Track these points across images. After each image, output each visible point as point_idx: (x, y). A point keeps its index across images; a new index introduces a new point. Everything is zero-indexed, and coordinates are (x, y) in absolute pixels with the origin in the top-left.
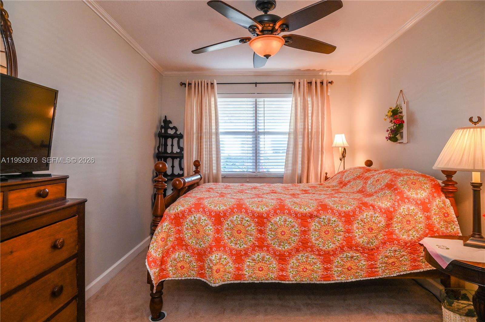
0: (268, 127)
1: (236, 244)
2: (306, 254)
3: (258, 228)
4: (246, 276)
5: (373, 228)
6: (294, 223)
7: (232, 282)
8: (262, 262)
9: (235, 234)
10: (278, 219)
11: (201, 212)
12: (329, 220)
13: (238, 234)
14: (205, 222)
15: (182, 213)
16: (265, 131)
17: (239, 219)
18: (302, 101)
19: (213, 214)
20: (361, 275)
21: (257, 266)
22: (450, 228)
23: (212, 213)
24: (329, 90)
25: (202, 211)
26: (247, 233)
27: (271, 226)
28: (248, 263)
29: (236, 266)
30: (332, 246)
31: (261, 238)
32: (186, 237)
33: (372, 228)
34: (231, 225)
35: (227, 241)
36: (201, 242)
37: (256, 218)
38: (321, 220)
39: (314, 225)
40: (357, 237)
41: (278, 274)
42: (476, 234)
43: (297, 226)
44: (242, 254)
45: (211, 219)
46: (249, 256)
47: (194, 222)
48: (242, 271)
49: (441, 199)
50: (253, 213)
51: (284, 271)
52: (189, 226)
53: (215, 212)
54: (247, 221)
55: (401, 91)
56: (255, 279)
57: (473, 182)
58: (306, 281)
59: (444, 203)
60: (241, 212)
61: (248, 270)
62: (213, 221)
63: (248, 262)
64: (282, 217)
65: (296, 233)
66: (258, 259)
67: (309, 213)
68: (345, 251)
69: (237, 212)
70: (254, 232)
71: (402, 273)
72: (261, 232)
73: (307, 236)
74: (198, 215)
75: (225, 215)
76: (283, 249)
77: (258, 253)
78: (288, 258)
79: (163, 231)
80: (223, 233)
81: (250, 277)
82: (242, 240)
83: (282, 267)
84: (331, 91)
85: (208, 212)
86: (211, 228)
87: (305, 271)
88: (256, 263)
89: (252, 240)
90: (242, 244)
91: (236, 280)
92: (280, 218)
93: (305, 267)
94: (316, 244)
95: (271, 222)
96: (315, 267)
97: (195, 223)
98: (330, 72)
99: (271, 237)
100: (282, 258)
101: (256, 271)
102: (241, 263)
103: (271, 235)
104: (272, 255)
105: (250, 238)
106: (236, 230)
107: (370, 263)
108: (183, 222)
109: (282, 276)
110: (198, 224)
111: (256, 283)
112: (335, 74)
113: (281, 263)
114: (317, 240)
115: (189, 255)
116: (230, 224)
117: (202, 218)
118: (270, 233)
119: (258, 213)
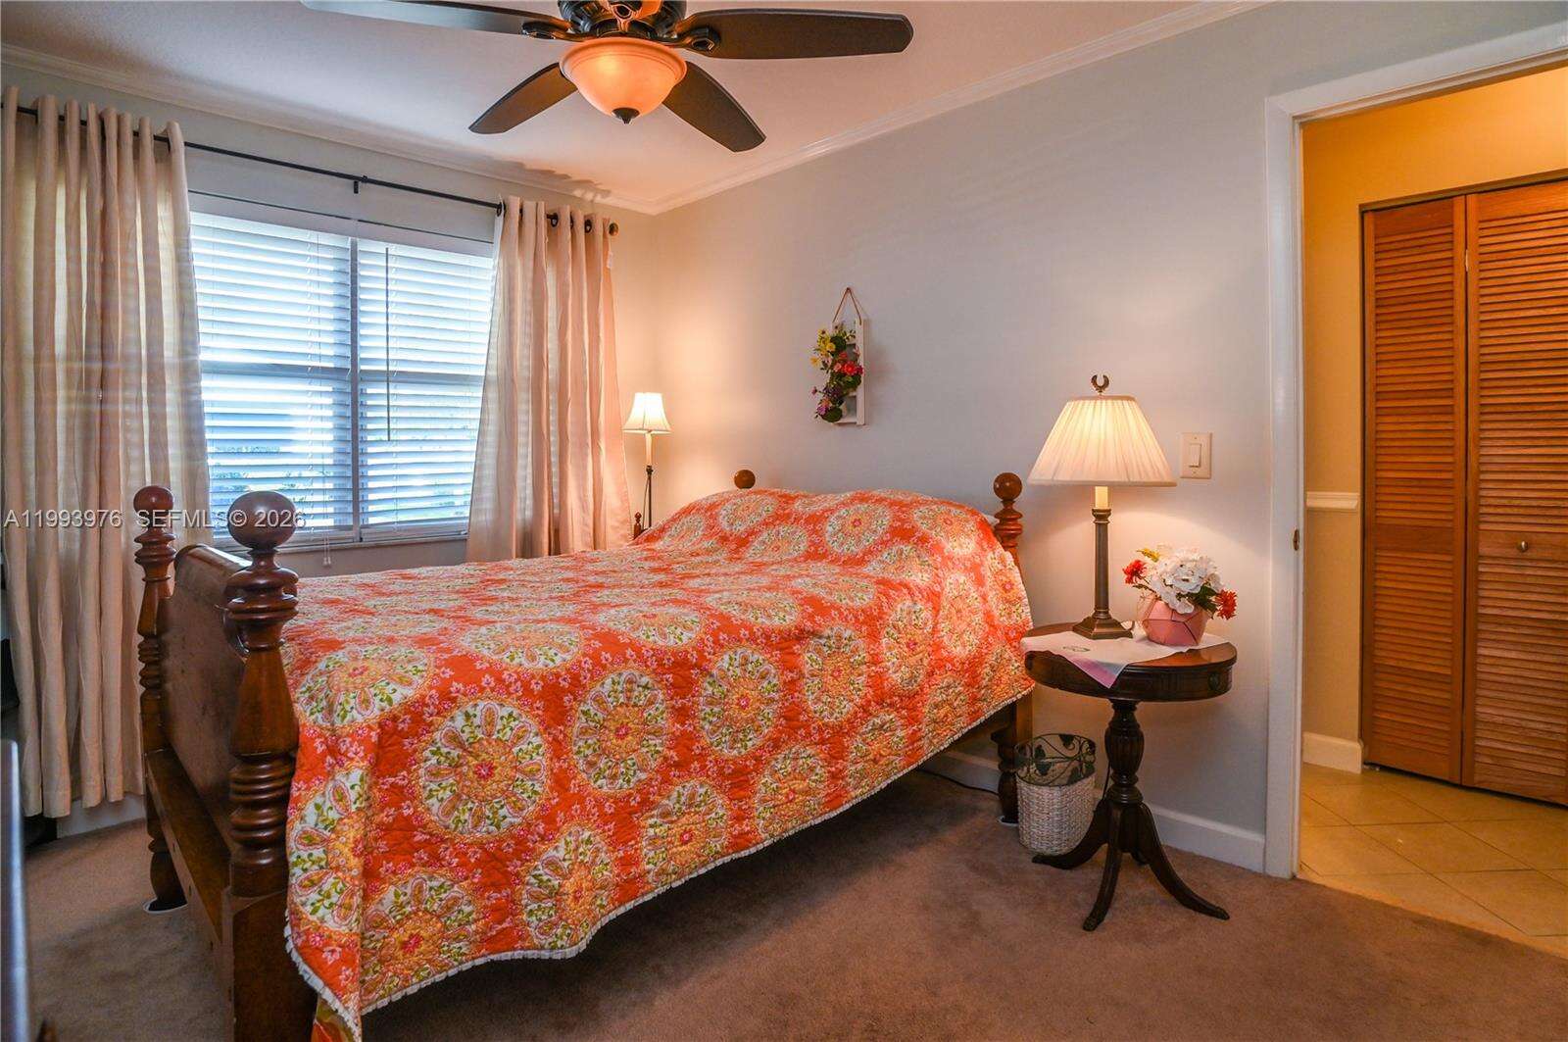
0: (408, 355)
1: (614, 777)
2: (794, 750)
3: (674, 702)
4: (650, 877)
5: (917, 641)
6: (767, 666)
7: (612, 916)
8: (689, 813)
9: (609, 744)
10: (724, 662)
11: (492, 690)
12: (839, 637)
13: (620, 741)
14: (513, 724)
15: (410, 712)
16: (391, 368)
17: (620, 688)
18: (530, 275)
19: (537, 688)
20: (896, 768)
21: (676, 830)
22: (1015, 615)
23: (533, 686)
24: (610, 253)
25: (493, 684)
26: (647, 730)
27: (710, 690)
28: (651, 832)
29: (619, 856)
30: (848, 708)
31: (683, 733)
32: (435, 809)
33: (915, 640)
34: (596, 714)
35: (584, 775)
36: (502, 807)
37: (669, 670)
38: (823, 641)
39: (808, 658)
40: (890, 672)
41: (731, 833)
42: (1100, 612)
43: (773, 671)
44: (633, 806)
45: (532, 708)
46: (652, 805)
47: (465, 736)
48: (637, 864)
49: (996, 553)
50: (659, 654)
51: (744, 820)
52: (443, 759)
53: (543, 678)
54: (646, 687)
55: (848, 289)
56: (674, 876)
57: (1097, 507)
58: (793, 827)
59: (1002, 561)
60: (626, 661)
61: (652, 854)
62: (540, 712)
63: (651, 826)
64: (735, 653)
65: (773, 694)
66: (677, 806)
67: (796, 628)
68: (871, 714)
69: (612, 663)
70: (665, 722)
71: (956, 737)
72: (682, 714)
73: (796, 694)
74: (482, 704)
75: (576, 680)
76: (743, 751)
77: (677, 789)
78: (754, 774)
79: (353, 808)
80: (571, 749)
81: (660, 875)
82: (633, 756)
83: (740, 808)
84: (616, 256)
85: (519, 683)
86: (537, 741)
87: (791, 801)
88: (672, 822)
89: (660, 749)
90: (632, 772)
91: (622, 904)
92: (731, 659)
93: (790, 790)
94: (815, 712)
95: (712, 676)
96: (813, 778)
97: (471, 740)
98: (606, 193)
99: (711, 723)
100: (737, 780)
101: (675, 850)
102: (634, 838)
103: (711, 719)
104: (714, 779)
105: (655, 745)
106: (612, 728)
107: (910, 732)
108: (415, 751)
109: (742, 834)
110: (485, 743)
111: (677, 888)
112: (621, 204)
113: (737, 796)
114: (818, 700)
115: (442, 880)
116: (592, 712)
117: (500, 714)
118: (708, 710)
119: (674, 654)
